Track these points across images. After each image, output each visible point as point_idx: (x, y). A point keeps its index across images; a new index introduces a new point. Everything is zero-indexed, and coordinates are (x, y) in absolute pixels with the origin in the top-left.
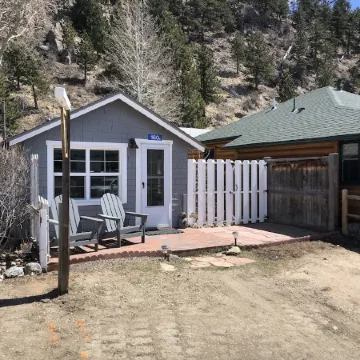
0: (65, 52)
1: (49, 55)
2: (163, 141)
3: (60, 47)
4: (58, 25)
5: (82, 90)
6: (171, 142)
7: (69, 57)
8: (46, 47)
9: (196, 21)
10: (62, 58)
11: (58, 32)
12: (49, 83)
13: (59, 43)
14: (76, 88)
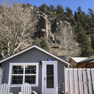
0: (55, 41)
1: (51, 42)
2: (53, 62)
3: (54, 39)
4: (53, 35)
5: (58, 49)
6: (57, 62)
7: (56, 42)
8: (50, 40)
9: (91, 28)
10: (54, 42)
11: (53, 36)
12: (50, 48)
13: (53, 39)
14: (57, 49)
